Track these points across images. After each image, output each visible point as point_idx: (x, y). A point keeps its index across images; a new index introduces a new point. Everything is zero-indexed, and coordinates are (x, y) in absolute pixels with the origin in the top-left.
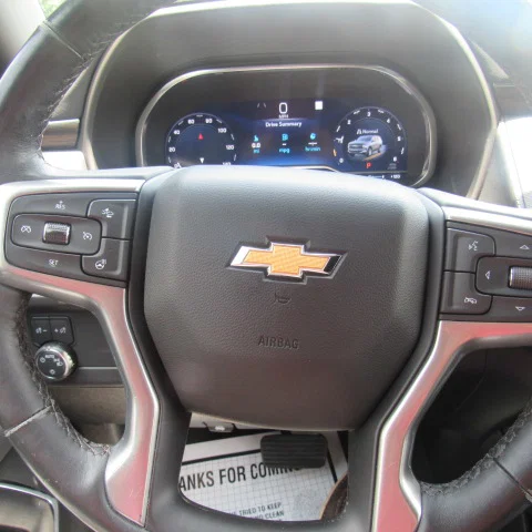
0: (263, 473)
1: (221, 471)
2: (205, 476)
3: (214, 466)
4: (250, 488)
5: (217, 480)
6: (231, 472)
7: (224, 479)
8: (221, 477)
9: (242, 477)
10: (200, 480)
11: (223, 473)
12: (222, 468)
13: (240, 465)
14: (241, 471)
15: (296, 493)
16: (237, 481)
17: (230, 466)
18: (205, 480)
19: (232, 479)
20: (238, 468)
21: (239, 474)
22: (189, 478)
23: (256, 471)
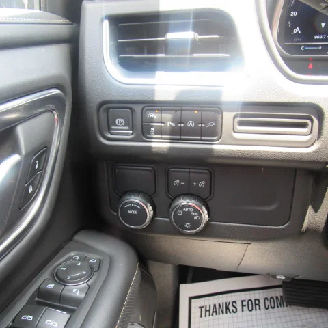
0: (273, 306)
1: (242, 301)
2: (231, 305)
3: (238, 297)
4: (263, 317)
5: (239, 308)
6: (250, 302)
7: (244, 308)
8: (243, 306)
9: (257, 307)
10: (227, 308)
11: (244, 303)
12: (243, 299)
13: (256, 298)
14: (257, 302)
15: (300, 323)
16: (254, 310)
17: (249, 298)
18: (231, 308)
19: (250, 308)
20: (255, 300)
21: (256, 305)
22: (219, 305)
23: (268, 303)
